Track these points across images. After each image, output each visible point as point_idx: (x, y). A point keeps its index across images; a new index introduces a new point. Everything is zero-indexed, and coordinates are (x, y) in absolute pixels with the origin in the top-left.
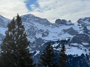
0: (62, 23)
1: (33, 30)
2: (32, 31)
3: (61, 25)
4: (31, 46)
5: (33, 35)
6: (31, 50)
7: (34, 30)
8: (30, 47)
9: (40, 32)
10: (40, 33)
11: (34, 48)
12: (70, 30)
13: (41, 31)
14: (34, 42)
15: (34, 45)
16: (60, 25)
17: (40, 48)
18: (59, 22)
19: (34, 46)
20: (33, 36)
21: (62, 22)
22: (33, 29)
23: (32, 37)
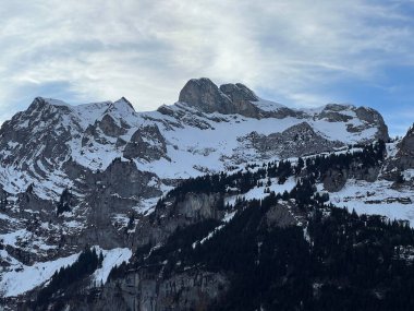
0: (223, 105)
1: (42, 124)
2: (35, 129)
3: (216, 114)
4: (45, 225)
5: (47, 153)
6: (50, 250)
7: (55, 122)
8: (39, 234)
9: (102, 135)
10: (104, 142)
11: (72, 237)
12: (295, 139)
13: (106, 133)
14: (65, 195)
15: (67, 214)
16: (210, 116)
17: (131, 225)
18: (209, 100)
19: (72, 224)
20: (49, 161)
21: (222, 99)
22: (44, 119)
23: (45, 163)
